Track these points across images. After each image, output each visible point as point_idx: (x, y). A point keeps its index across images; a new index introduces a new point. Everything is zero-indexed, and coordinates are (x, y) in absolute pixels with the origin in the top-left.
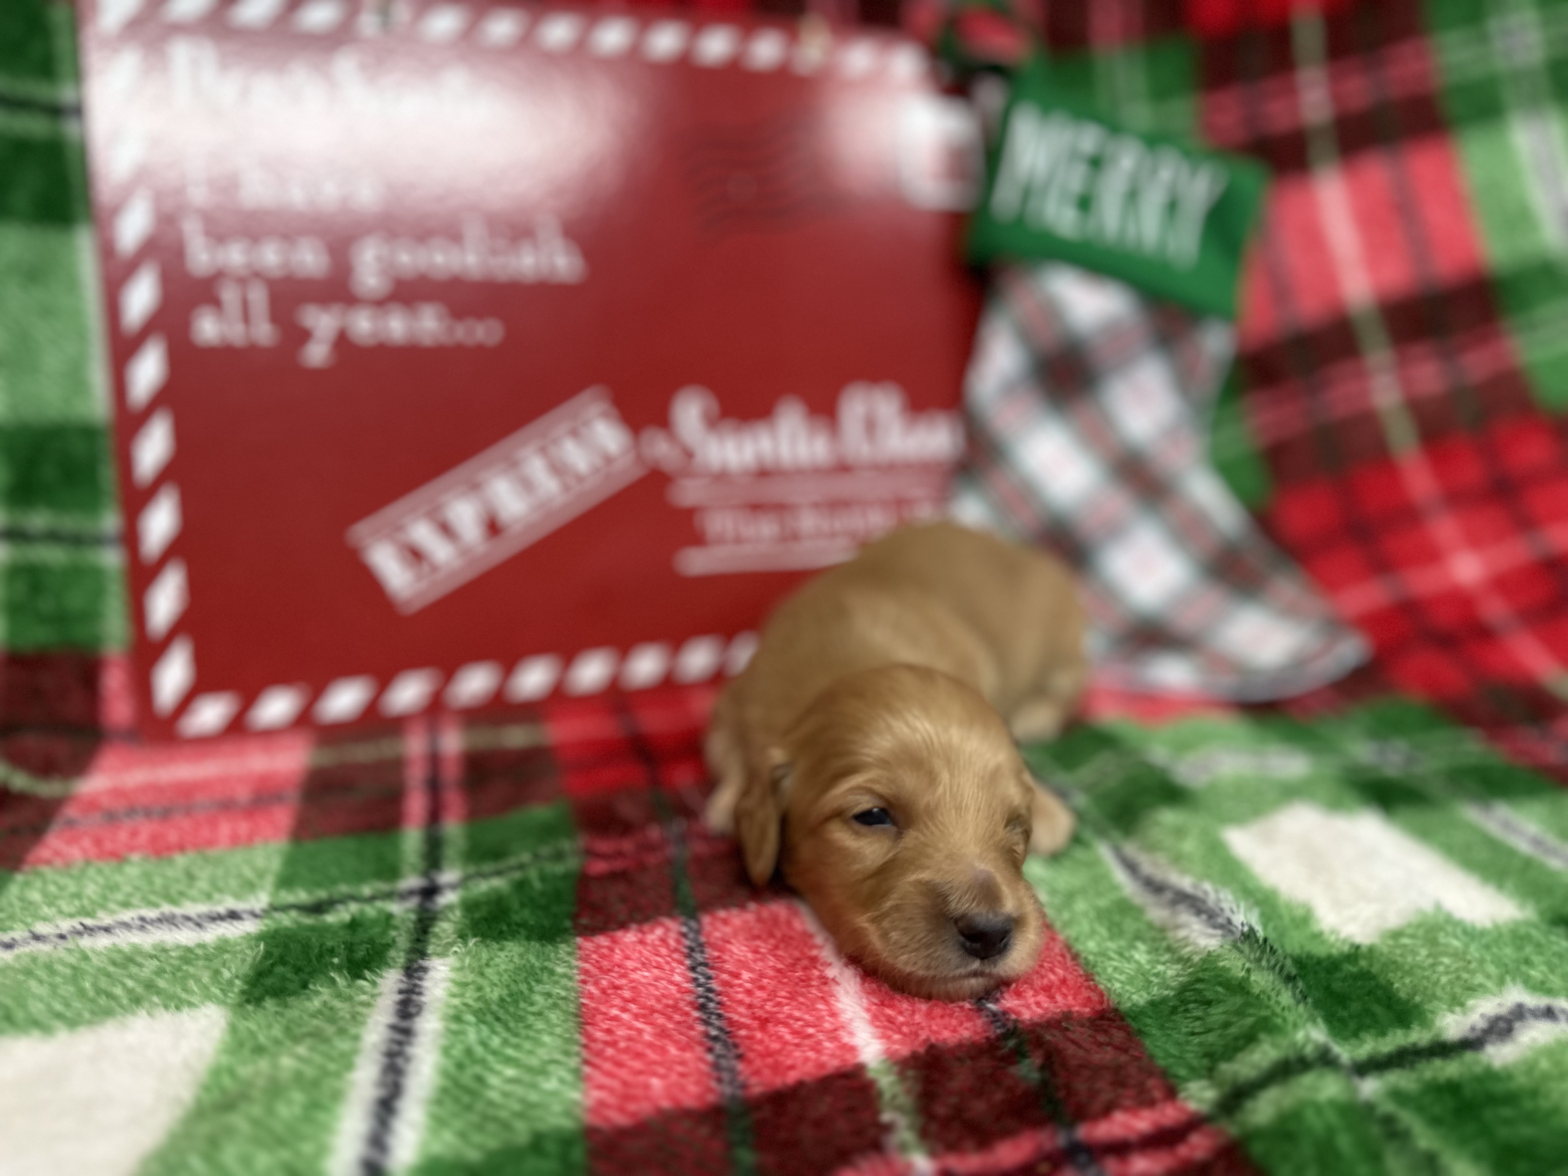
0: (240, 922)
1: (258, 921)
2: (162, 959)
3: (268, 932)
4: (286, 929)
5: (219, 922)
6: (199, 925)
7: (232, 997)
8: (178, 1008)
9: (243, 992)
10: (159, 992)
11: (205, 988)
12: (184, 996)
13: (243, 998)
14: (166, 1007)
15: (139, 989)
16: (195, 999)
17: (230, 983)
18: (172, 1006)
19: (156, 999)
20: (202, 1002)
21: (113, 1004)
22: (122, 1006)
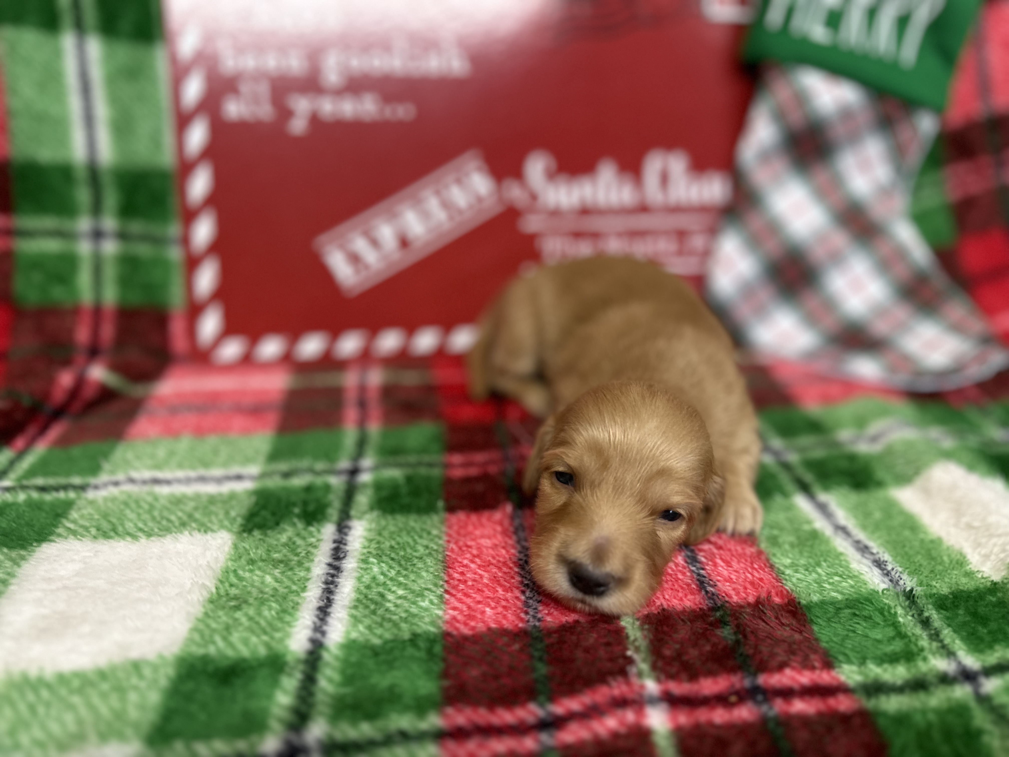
0: (243, 482)
1: (253, 482)
2: (198, 501)
3: (259, 489)
4: (271, 488)
5: (230, 481)
6: (219, 482)
7: (236, 527)
8: (205, 532)
9: (242, 525)
10: (195, 521)
11: (221, 521)
12: (209, 525)
13: (242, 529)
14: (199, 531)
15: (185, 518)
16: (215, 527)
17: (234, 519)
18: (202, 530)
19: (194, 525)
20: (219, 529)
21: (170, 525)
22: (175, 527)
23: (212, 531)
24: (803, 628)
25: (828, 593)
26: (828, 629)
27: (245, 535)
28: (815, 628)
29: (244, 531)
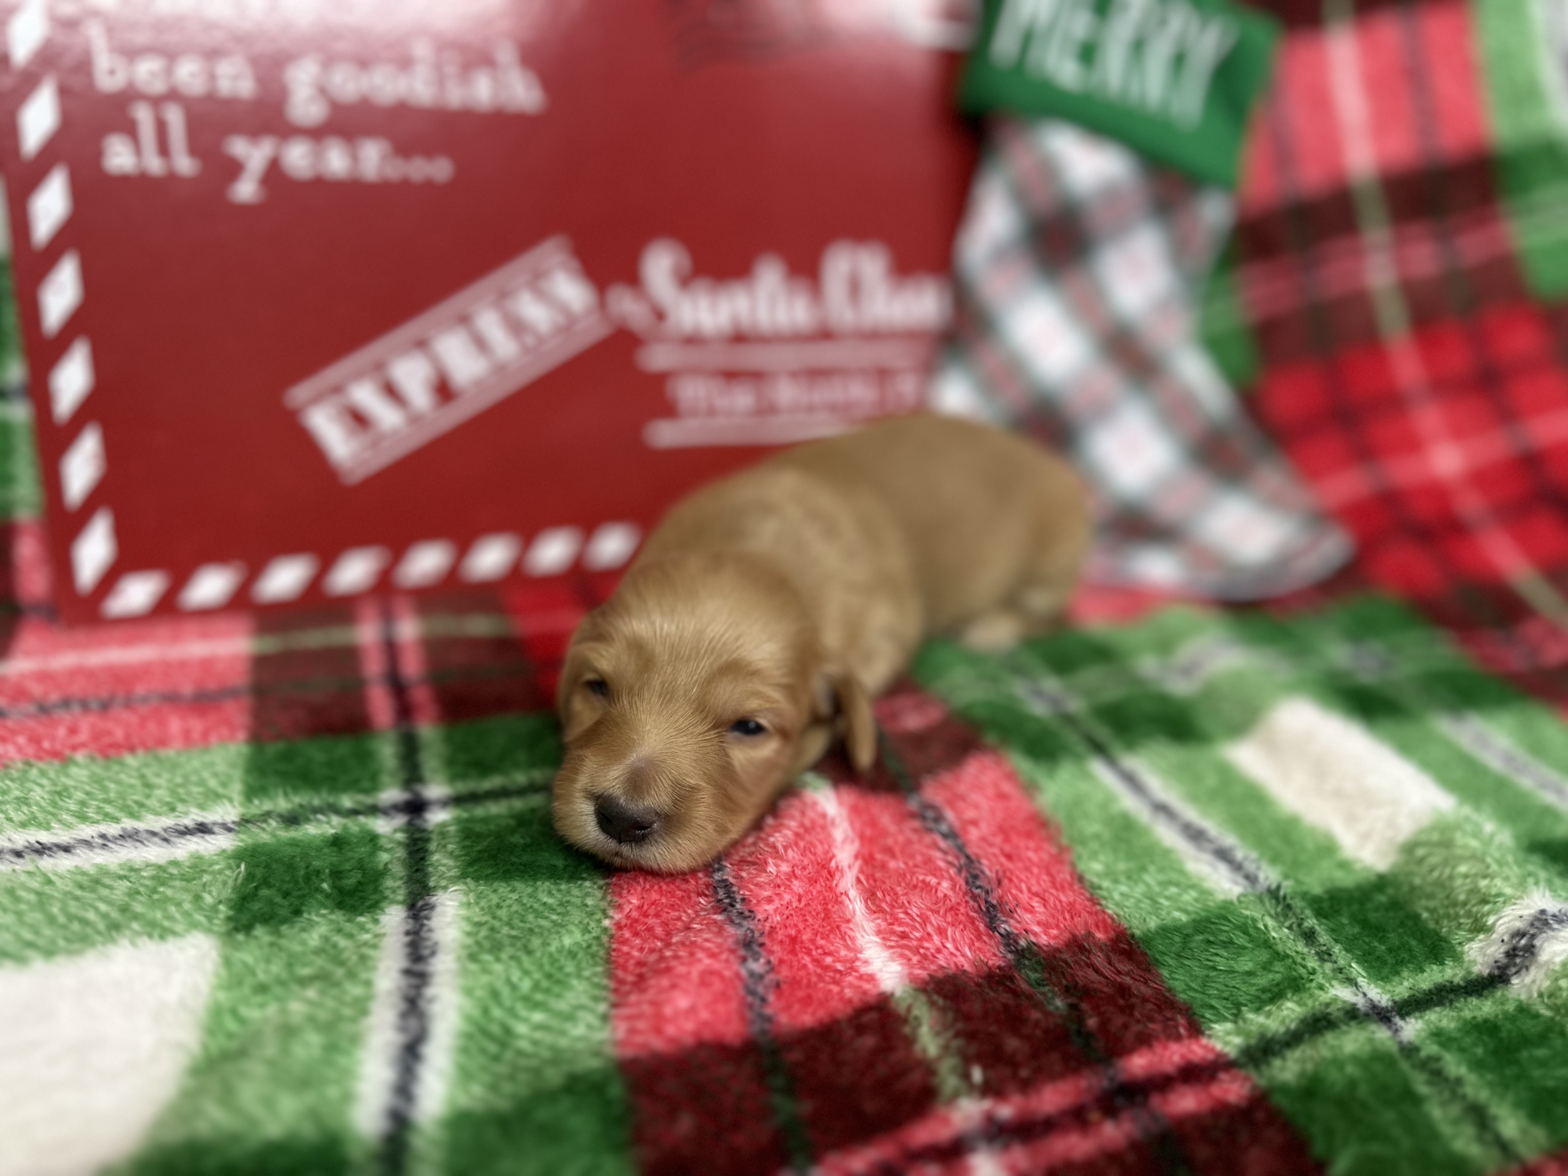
0: (212, 836)
1: (231, 835)
2: (132, 879)
3: (245, 849)
5: (188, 837)
6: (166, 840)
7: (219, 923)
8: (162, 937)
9: (229, 919)
10: (136, 917)
11: (187, 914)
12: (166, 924)
13: (231, 925)
14: (150, 936)
15: (115, 914)
16: (179, 928)
17: (214, 909)
18: (156, 934)
19: (135, 926)
20: (188, 931)
21: (89, 930)
22: (99, 933)
23: (174, 933)
24: (1147, 976)
25: (1168, 913)
26: (1181, 971)
27: (240, 937)
28: (1165, 973)
29: (237, 929)
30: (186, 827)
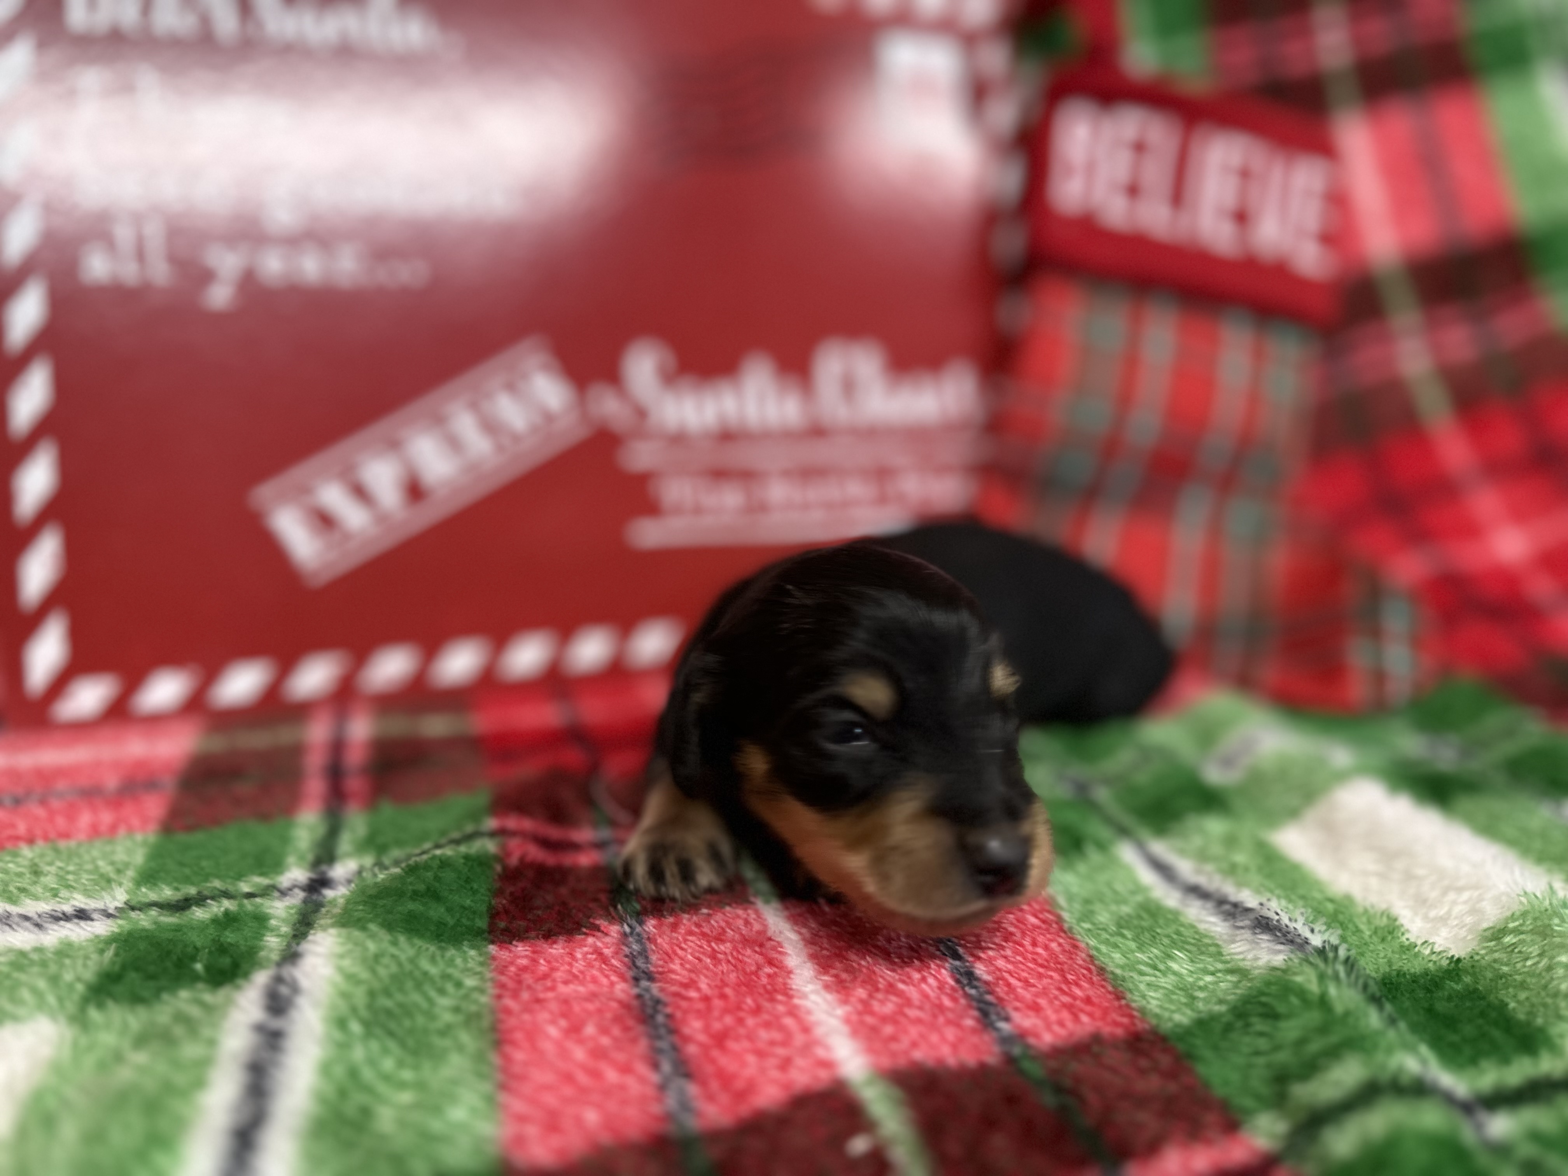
0: (89, 923)
1: (110, 922)
3: (120, 934)
4: (144, 930)
5: (62, 923)
6: (38, 926)
7: (70, 1003)
9: (85, 995)
11: (39, 1000)
12: (9, 1007)
16: (23, 1011)
17: (69, 990)
20: (33, 1016)
25: (1204, 1005)
28: (1200, 1067)
30: (64, 914)
